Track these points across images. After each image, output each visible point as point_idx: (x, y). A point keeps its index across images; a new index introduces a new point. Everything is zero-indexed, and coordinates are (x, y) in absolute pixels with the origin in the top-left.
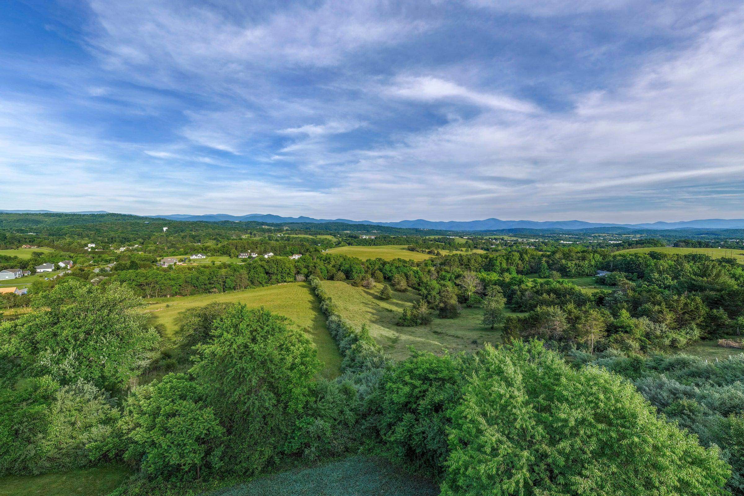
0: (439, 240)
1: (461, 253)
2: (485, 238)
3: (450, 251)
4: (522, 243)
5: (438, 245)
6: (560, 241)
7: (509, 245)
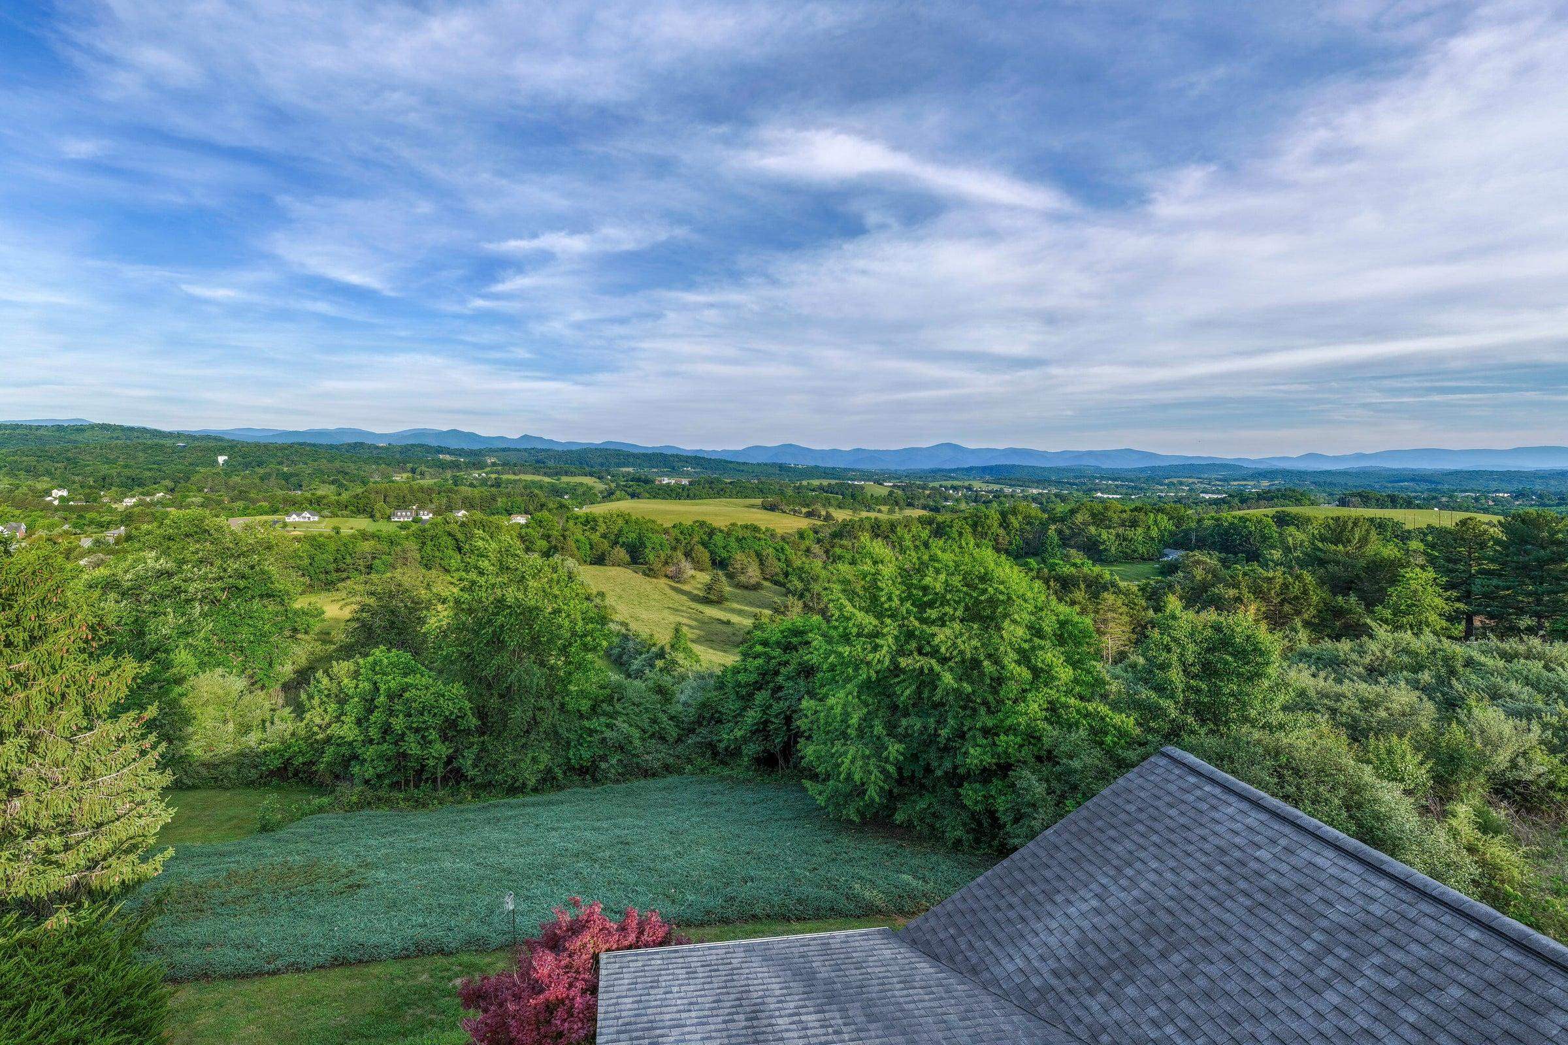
0: (829, 490)
1: (879, 516)
2: (931, 485)
3: (854, 513)
4: (1012, 496)
5: (827, 499)
6: (1094, 492)
7: (982, 500)
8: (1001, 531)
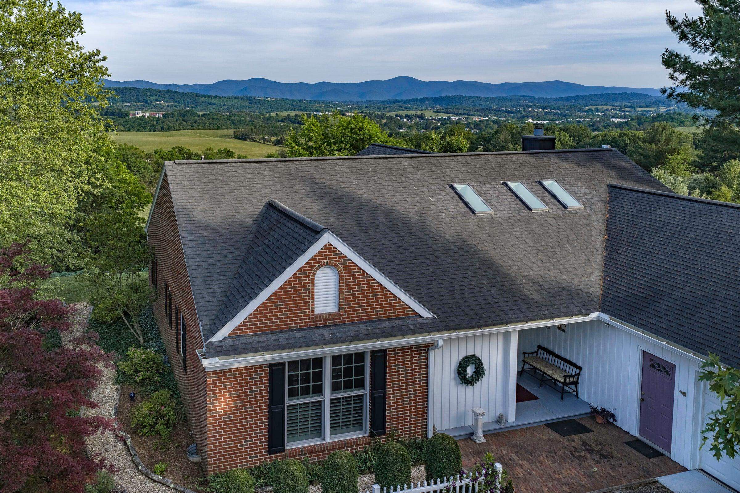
0: (296, 120)
2: (388, 114)
4: (457, 124)
6: (526, 119)
7: (431, 127)
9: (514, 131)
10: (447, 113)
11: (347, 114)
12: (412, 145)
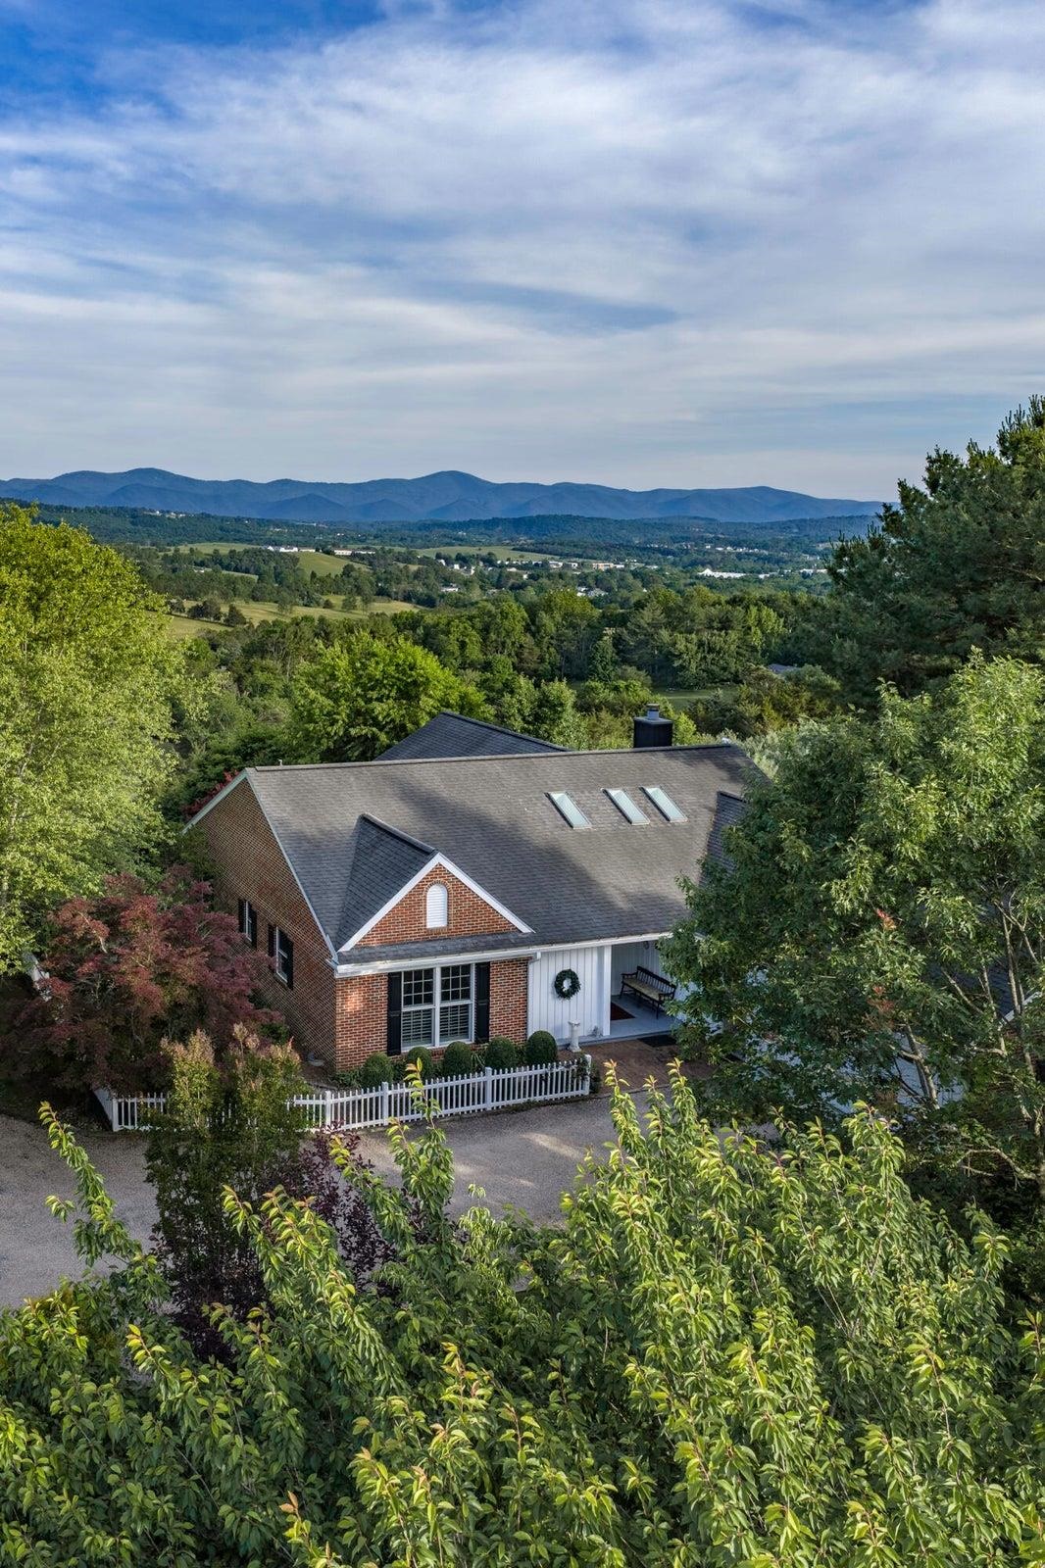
0: (232, 563)
1: (327, 613)
2: (421, 553)
3: (282, 608)
4: (561, 576)
5: (231, 582)
6: (700, 568)
7: (510, 584)
8: (527, 640)
9: (671, 604)
10: (540, 552)
11: (338, 552)
12: (473, 627)
